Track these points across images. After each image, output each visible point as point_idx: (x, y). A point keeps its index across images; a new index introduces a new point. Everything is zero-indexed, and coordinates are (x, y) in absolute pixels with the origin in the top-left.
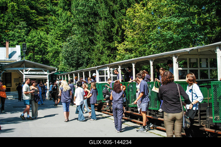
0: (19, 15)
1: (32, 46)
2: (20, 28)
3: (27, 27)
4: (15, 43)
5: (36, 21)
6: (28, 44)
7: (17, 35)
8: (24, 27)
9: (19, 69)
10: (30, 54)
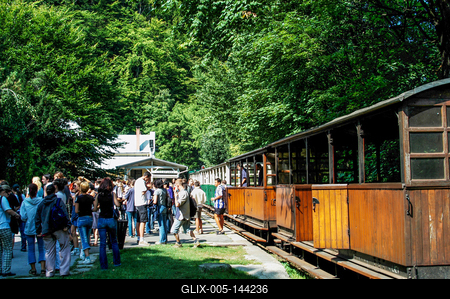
0: (159, 79)
1: (177, 127)
2: (161, 100)
3: (171, 98)
4: (153, 122)
5: (185, 86)
6: (171, 124)
7: (156, 110)
8: (166, 98)
9: (146, 167)
10: (174, 139)
